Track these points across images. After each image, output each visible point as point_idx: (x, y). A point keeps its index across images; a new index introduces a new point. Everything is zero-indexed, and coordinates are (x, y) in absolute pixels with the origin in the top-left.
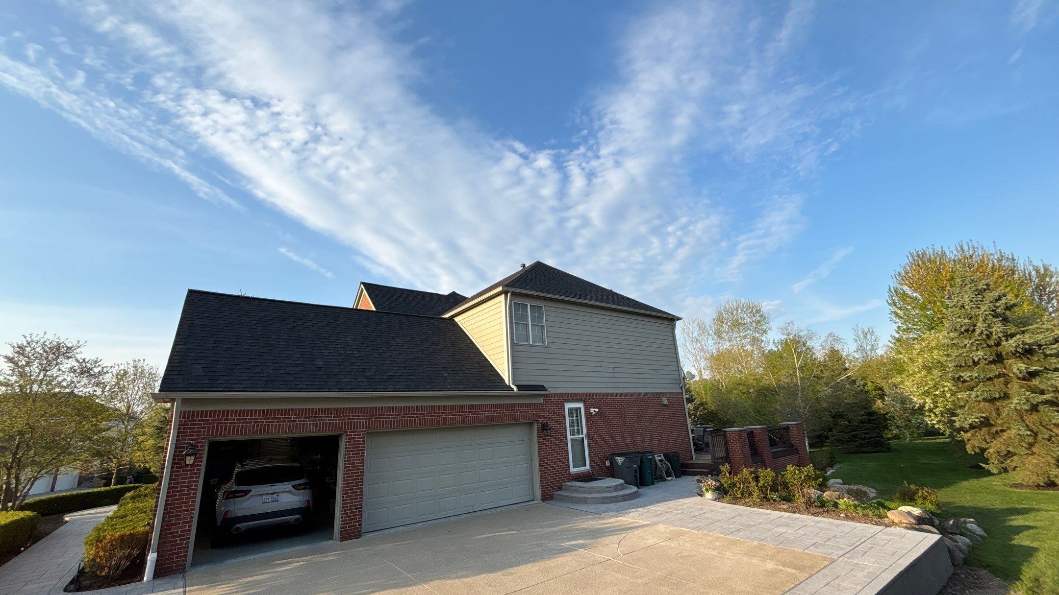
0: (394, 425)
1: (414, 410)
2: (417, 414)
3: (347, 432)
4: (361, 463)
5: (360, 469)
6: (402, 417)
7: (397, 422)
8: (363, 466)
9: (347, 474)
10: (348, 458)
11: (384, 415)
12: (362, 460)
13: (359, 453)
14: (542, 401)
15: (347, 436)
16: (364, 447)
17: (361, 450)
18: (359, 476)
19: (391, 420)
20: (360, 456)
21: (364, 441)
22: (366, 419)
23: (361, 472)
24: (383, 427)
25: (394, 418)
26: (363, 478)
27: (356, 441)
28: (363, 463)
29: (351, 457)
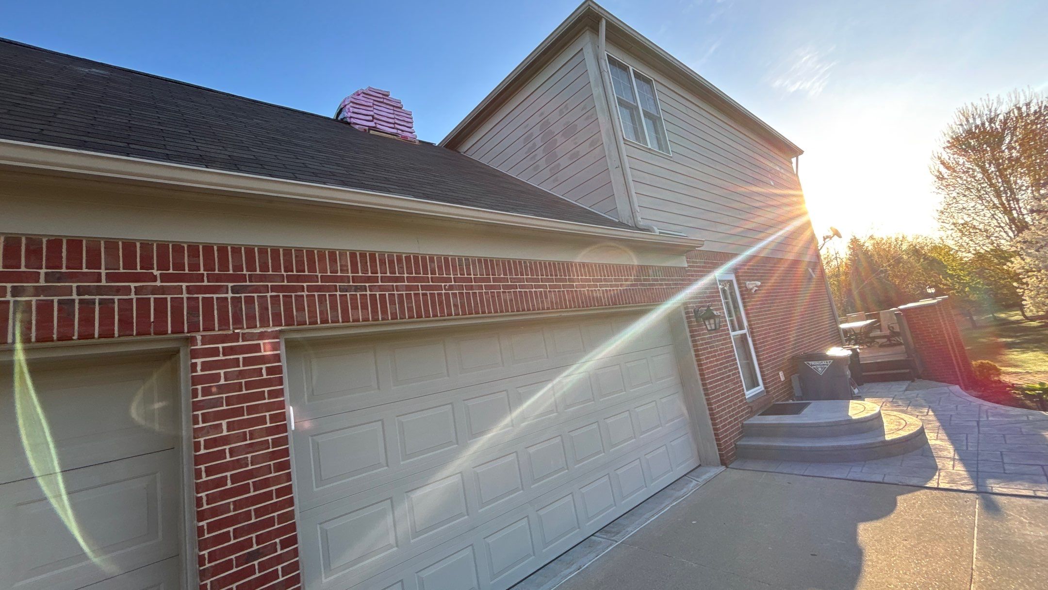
0: (384, 312)
1: (440, 268)
2: (449, 280)
3: (193, 340)
4: (273, 456)
5: (276, 481)
6: (408, 288)
7: (392, 302)
8: (286, 465)
9: (214, 512)
10: (209, 444)
11: (342, 279)
12: (276, 443)
13: (263, 420)
14: (686, 265)
15: (195, 354)
16: (280, 393)
17: (268, 407)
18: (275, 507)
19: (373, 297)
20: (270, 431)
21: (278, 370)
22: (273, 289)
23: (280, 492)
24: (346, 319)
25: (381, 288)
26: (291, 515)
27: (241, 374)
28: (286, 452)
29: (225, 440)
